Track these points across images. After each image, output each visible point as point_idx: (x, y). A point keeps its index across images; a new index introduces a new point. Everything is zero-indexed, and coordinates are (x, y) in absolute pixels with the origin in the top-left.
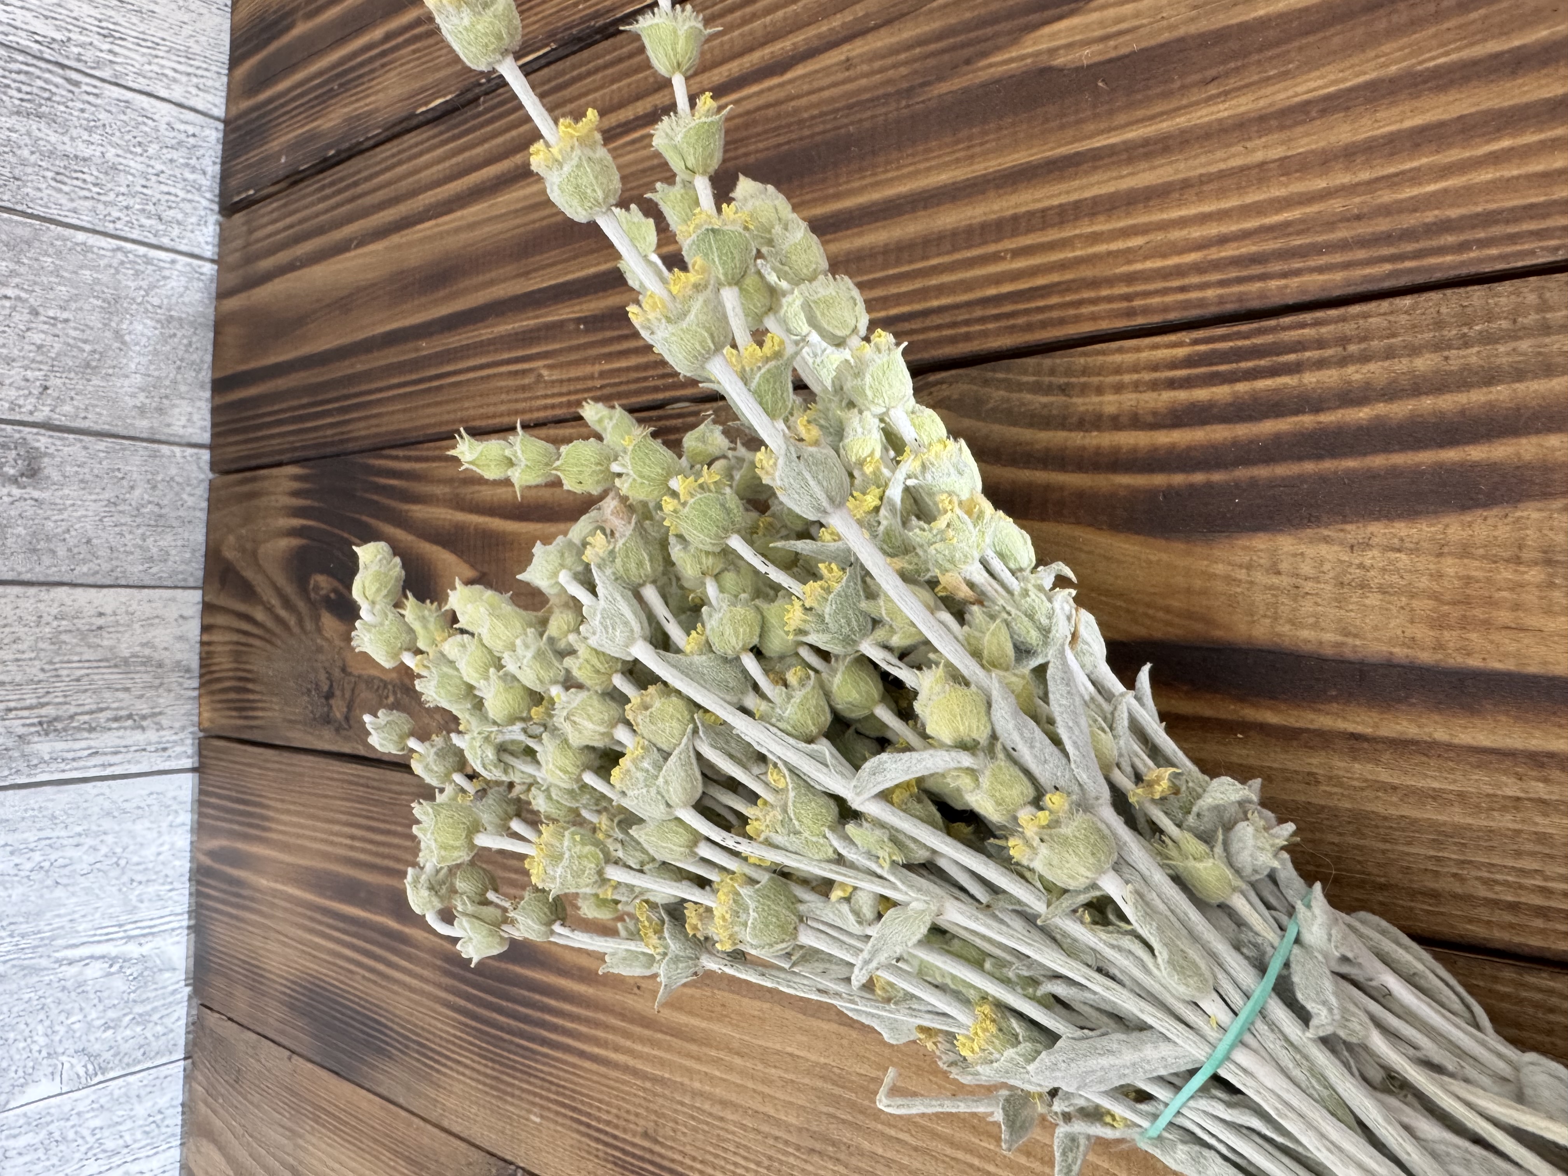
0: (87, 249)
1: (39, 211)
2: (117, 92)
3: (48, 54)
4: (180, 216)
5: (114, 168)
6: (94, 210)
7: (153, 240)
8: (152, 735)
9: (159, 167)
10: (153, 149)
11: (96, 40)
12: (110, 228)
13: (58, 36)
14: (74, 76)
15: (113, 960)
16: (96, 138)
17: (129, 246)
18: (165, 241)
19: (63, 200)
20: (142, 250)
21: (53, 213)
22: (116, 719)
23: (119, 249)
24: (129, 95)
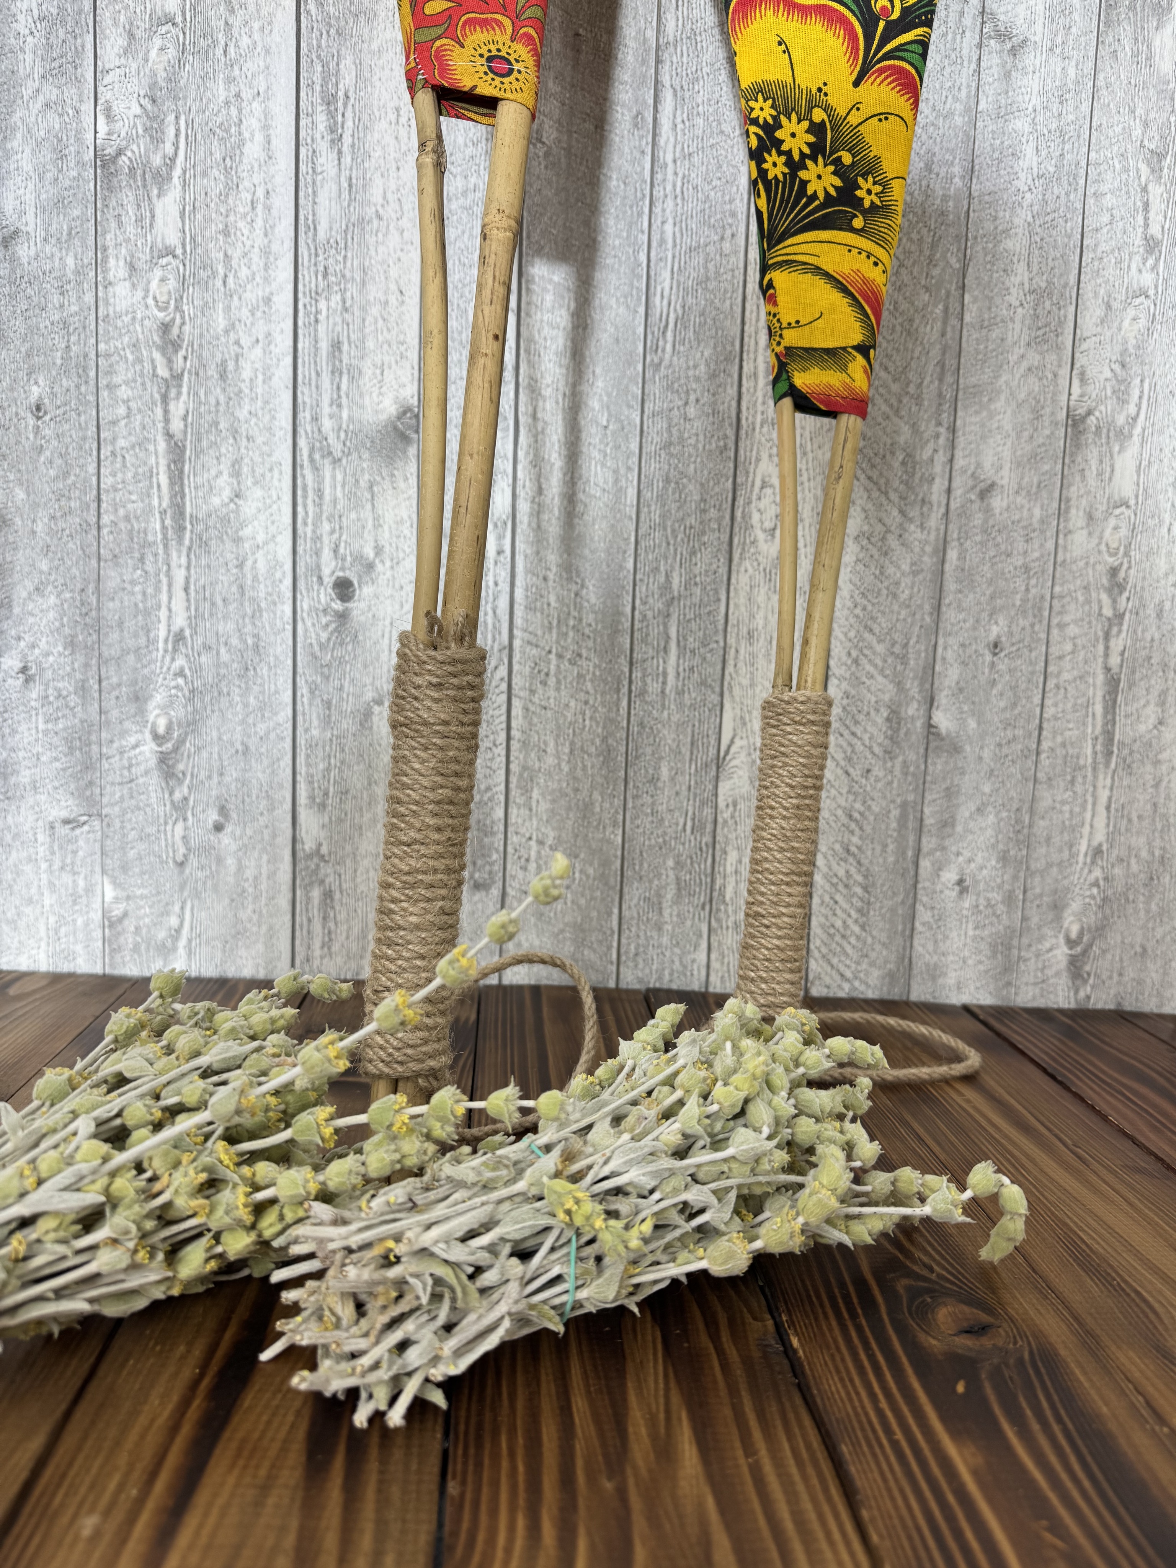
0: (610, 914)
1: (626, 890)
2: (705, 929)
3: (715, 894)
4: (641, 966)
5: (660, 929)
6: (632, 918)
7: (622, 950)
8: (317, 953)
9: (668, 954)
10: (677, 951)
11: (732, 919)
12: (625, 927)
13: (728, 898)
14: (707, 907)
15: (178, 931)
16: (675, 919)
17: (616, 937)
18: (623, 958)
19: (635, 901)
20: (615, 944)
21: (626, 897)
22: (330, 933)
23: (613, 932)
24: (705, 936)
